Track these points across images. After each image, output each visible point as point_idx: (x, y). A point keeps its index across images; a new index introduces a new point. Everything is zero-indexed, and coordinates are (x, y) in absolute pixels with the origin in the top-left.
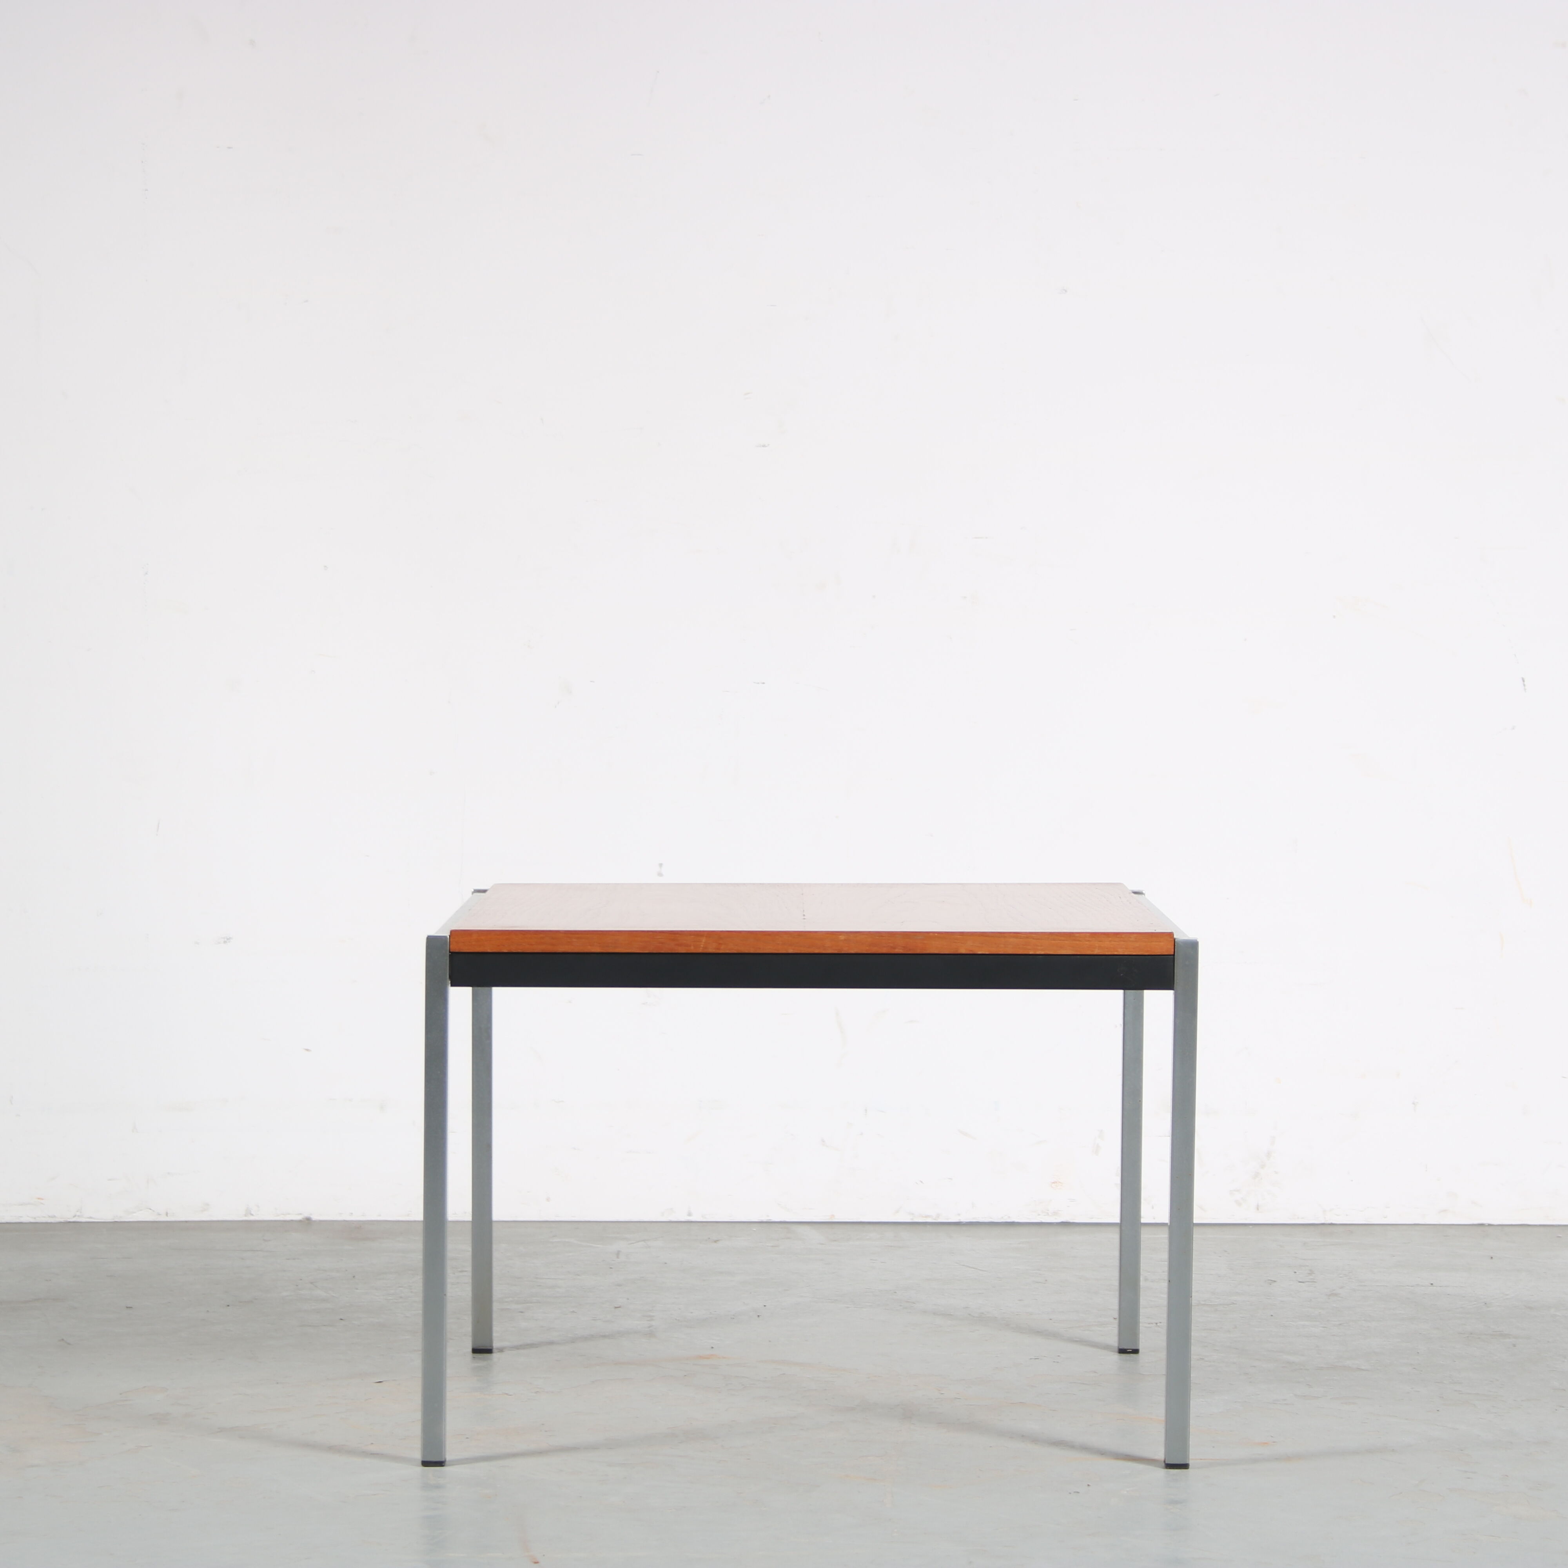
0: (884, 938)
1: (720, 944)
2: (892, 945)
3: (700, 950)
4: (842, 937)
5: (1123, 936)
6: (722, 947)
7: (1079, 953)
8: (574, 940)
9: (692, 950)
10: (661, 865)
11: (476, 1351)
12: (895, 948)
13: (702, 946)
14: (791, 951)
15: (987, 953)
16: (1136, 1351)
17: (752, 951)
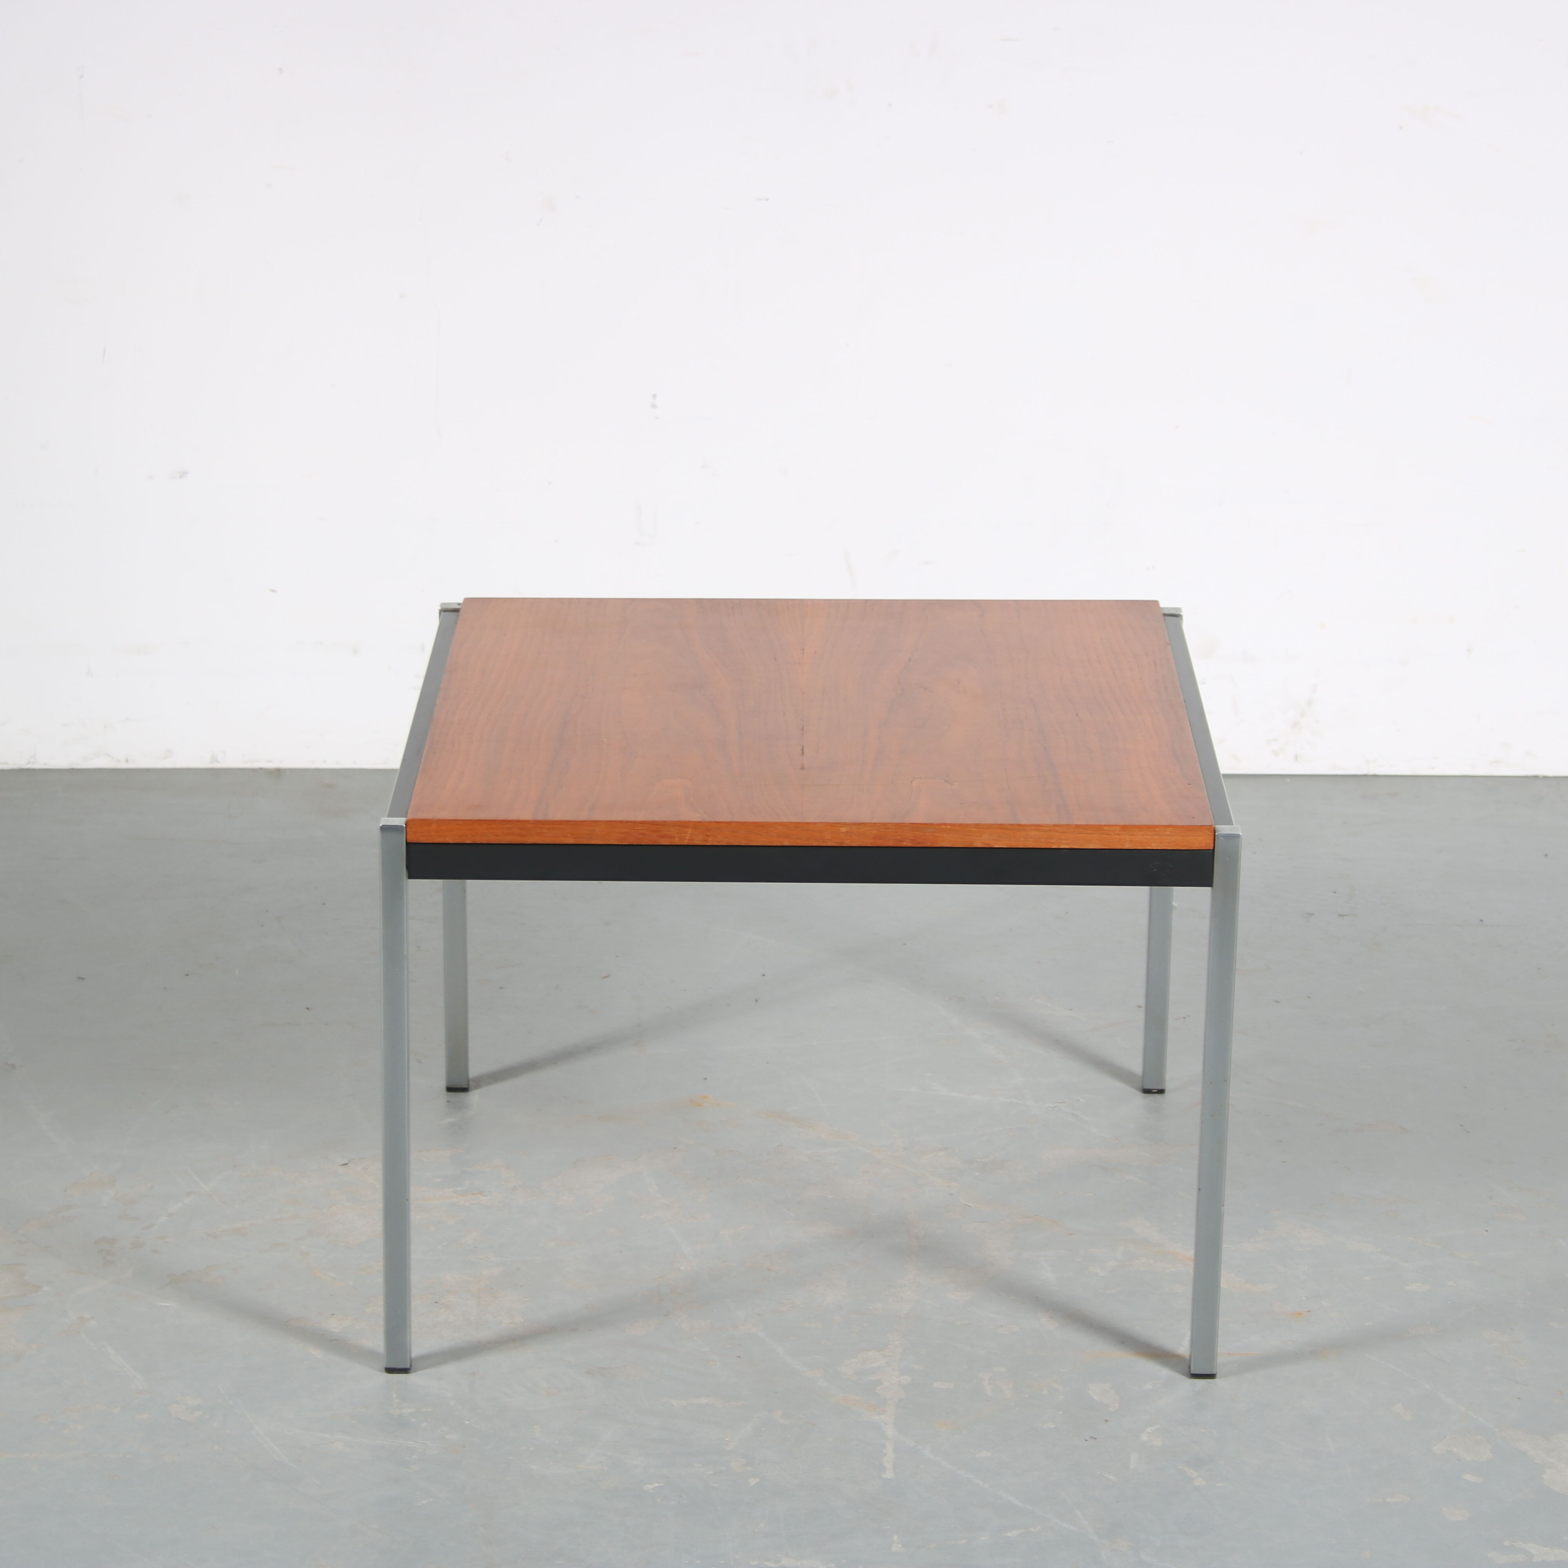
0: (890, 830)
1: (707, 836)
2: (898, 837)
3: (686, 842)
4: (844, 829)
5: (1157, 829)
6: (710, 839)
7: (1107, 848)
8: (545, 831)
9: (677, 841)
10: (654, 396)
11: (450, 1089)
12: (902, 841)
13: (687, 838)
14: (786, 844)
15: (1005, 847)
16: (1161, 1091)
17: (743, 843)
